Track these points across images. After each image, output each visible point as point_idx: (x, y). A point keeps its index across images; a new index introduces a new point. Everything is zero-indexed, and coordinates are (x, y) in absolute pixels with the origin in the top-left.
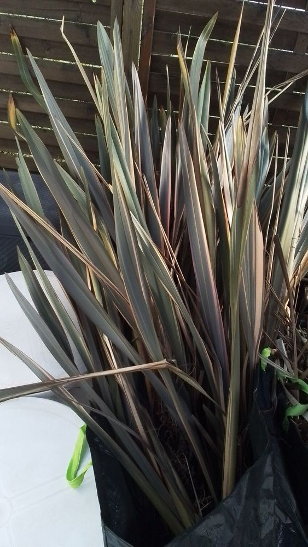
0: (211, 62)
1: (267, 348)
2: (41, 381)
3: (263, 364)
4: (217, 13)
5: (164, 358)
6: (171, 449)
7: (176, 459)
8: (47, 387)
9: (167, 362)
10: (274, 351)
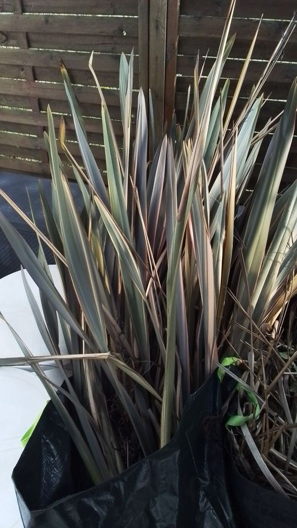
0: (230, 80)
1: (230, 357)
2: (24, 356)
3: (220, 372)
4: (235, 34)
5: (109, 351)
6: (121, 434)
7: (123, 444)
8: (26, 362)
9: (110, 355)
10: (240, 361)
